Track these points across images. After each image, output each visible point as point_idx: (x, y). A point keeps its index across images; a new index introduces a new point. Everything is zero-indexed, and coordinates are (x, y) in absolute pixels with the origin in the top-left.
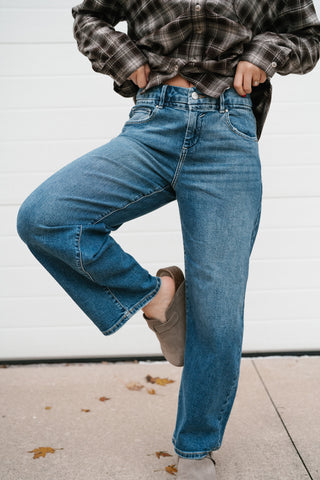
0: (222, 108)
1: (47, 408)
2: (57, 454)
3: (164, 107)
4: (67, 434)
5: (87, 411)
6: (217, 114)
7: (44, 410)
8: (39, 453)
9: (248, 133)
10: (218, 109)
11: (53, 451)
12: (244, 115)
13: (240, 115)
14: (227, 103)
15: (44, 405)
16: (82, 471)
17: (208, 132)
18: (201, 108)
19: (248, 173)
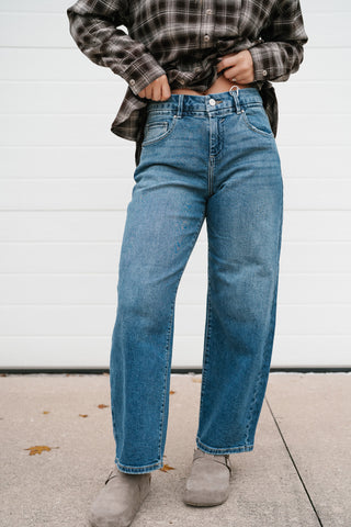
0: (238, 109)
1: (45, 413)
2: (53, 452)
3: (183, 116)
4: (64, 435)
5: (85, 416)
6: (236, 116)
7: (42, 415)
8: (35, 451)
9: (264, 129)
10: (235, 111)
11: (49, 449)
12: (258, 112)
13: (255, 112)
14: (242, 104)
15: (42, 410)
16: (76, 467)
17: (230, 135)
18: (220, 114)
19: (270, 168)
